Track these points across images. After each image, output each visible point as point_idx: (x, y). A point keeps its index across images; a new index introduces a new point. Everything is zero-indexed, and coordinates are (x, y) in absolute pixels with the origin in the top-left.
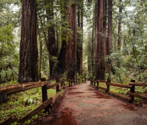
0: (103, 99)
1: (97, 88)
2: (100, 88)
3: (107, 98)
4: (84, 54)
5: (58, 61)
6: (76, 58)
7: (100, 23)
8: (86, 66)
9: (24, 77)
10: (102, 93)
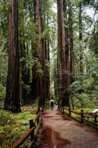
0: (66, 121)
1: (63, 113)
2: (65, 113)
3: (70, 120)
4: (50, 79)
5: (30, 90)
6: (45, 87)
7: (63, 57)
8: (53, 90)
9: (10, 106)
10: (66, 117)
